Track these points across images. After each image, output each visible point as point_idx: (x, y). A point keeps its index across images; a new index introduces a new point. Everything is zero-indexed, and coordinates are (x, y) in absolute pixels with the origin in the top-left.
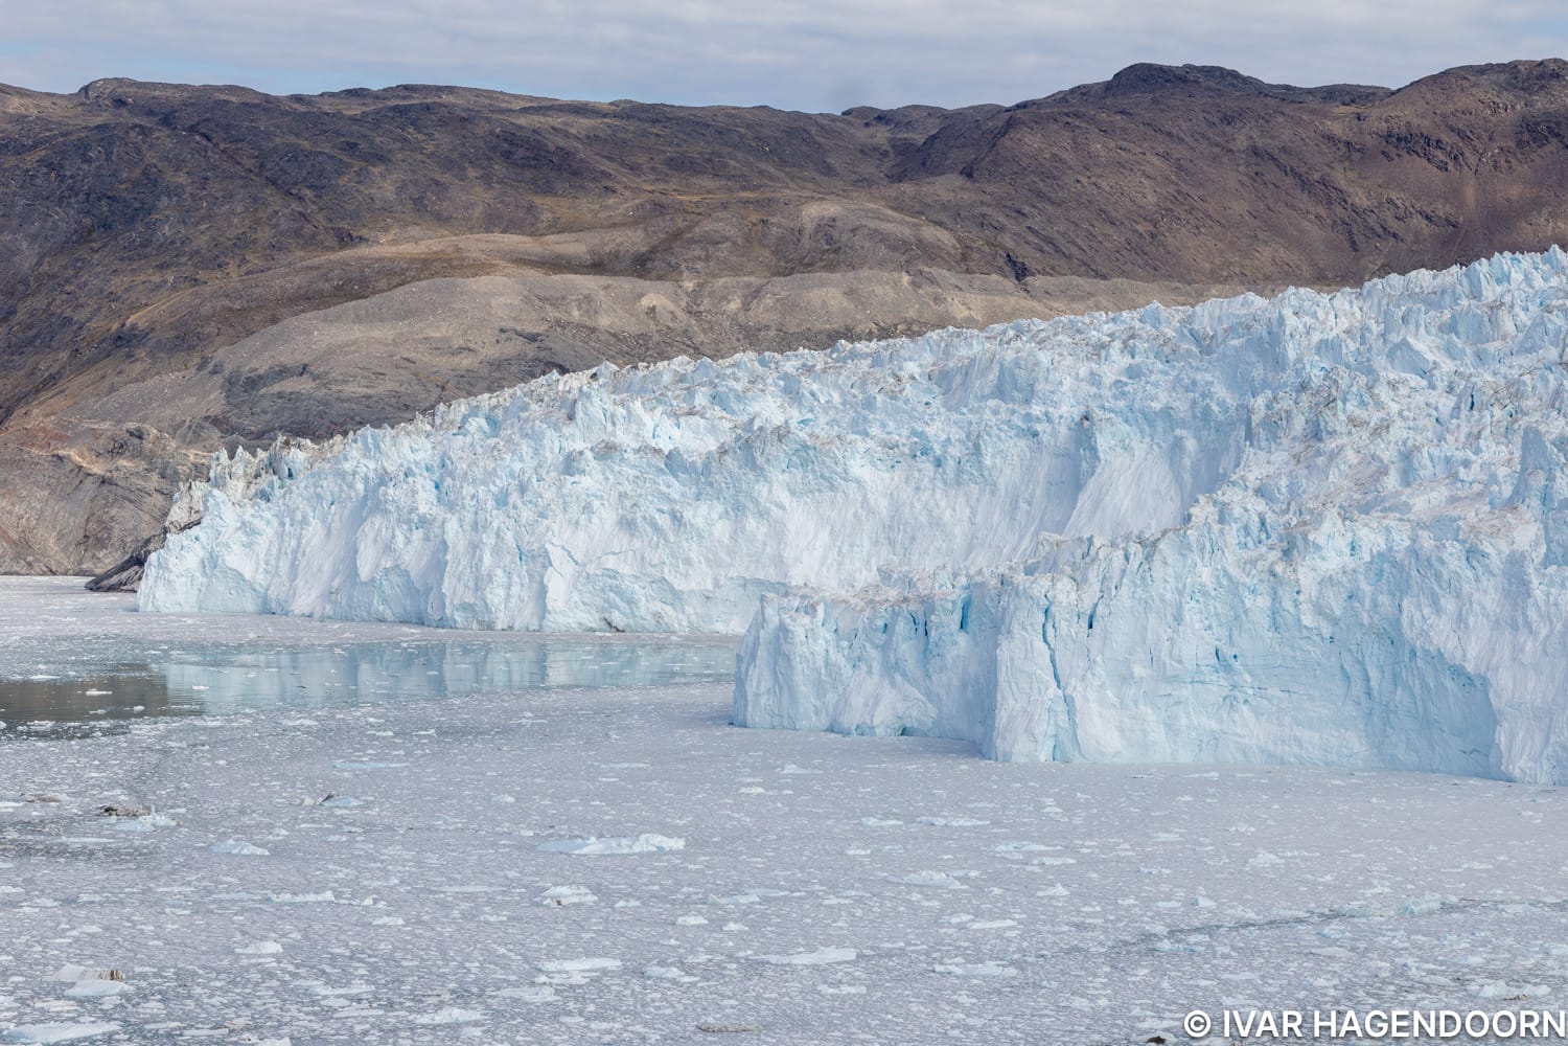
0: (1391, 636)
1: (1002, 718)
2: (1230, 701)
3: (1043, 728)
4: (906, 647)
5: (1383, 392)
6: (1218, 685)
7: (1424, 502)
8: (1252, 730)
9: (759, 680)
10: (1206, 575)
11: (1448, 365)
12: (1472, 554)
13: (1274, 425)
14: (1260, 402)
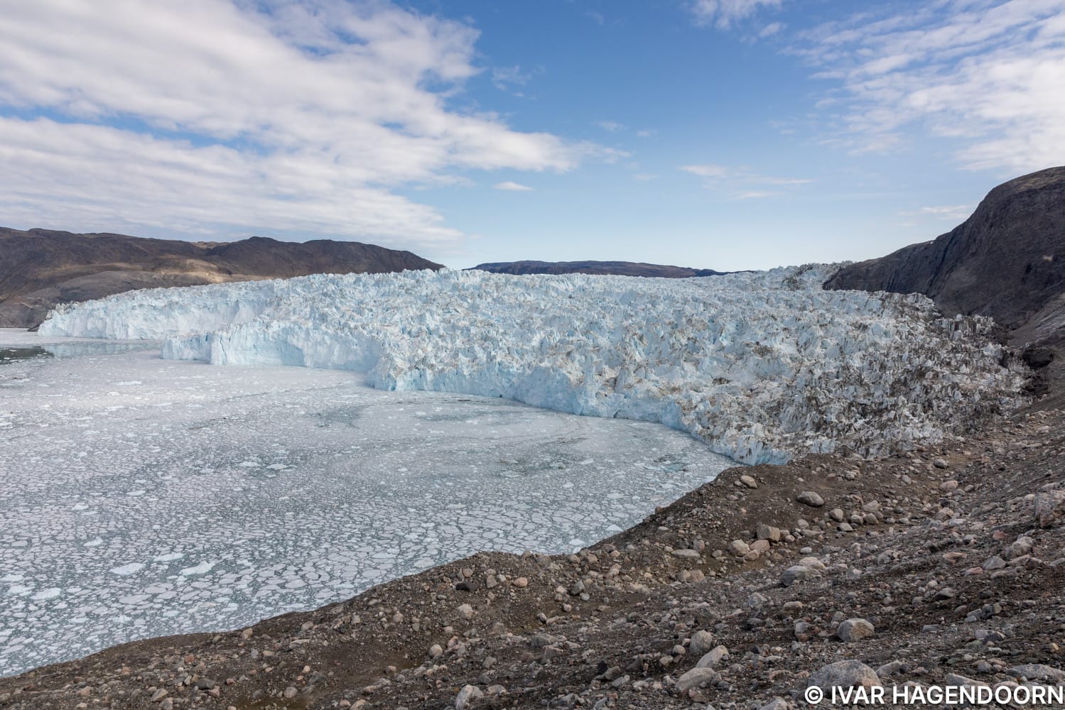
0: (285, 342)
1: (212, 357)
2: (256, 354)
3: (220, 359)
4: (195, 344)
5: (291, 298)
6: (254, 351)
7: (293, 318)
8: (260, 359)
9: (165, 350)
10: (251, 331)
11: (303, 293)
12: (300, 328)
13: (271, 303)
14: (268, 299)
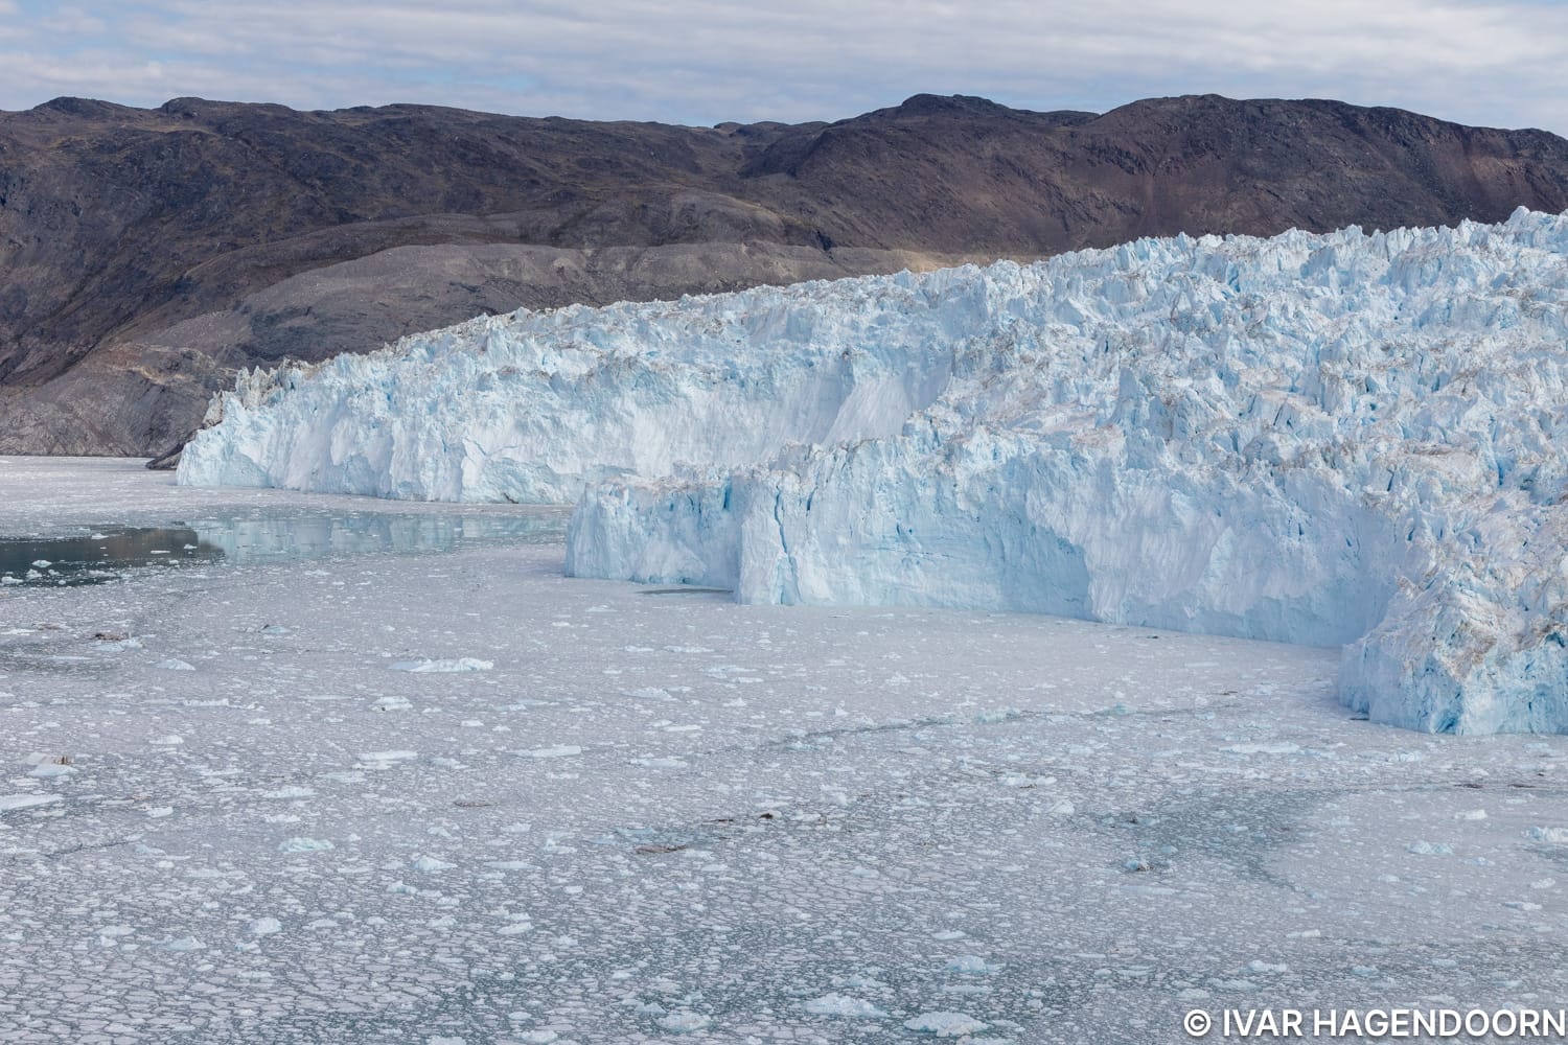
0: (1018, 517)
1: (745, 573)
2: (906, 562)
3: (774, 580)
4: (686, 523)
5: (1047, 339)
6: (898, 550)
7: (1051, 421)
8: (921, 582)
9: (583, 543)
10: (890, 472)
11: (1097, 318)
12: (1076, 460)
13: (971, 360)
14: (961, 344)
